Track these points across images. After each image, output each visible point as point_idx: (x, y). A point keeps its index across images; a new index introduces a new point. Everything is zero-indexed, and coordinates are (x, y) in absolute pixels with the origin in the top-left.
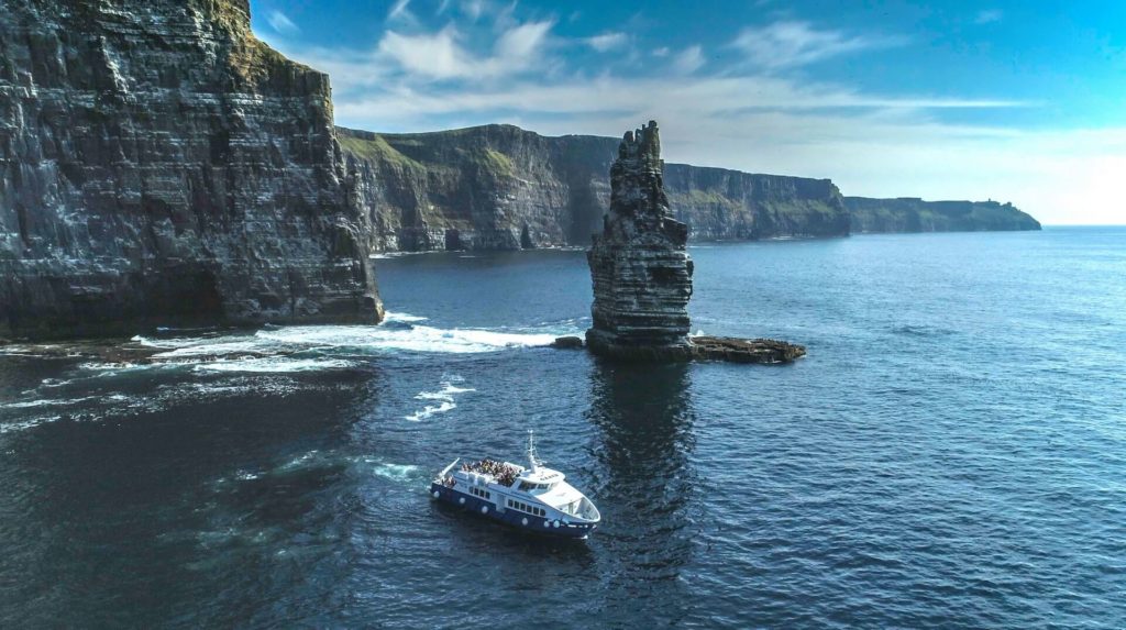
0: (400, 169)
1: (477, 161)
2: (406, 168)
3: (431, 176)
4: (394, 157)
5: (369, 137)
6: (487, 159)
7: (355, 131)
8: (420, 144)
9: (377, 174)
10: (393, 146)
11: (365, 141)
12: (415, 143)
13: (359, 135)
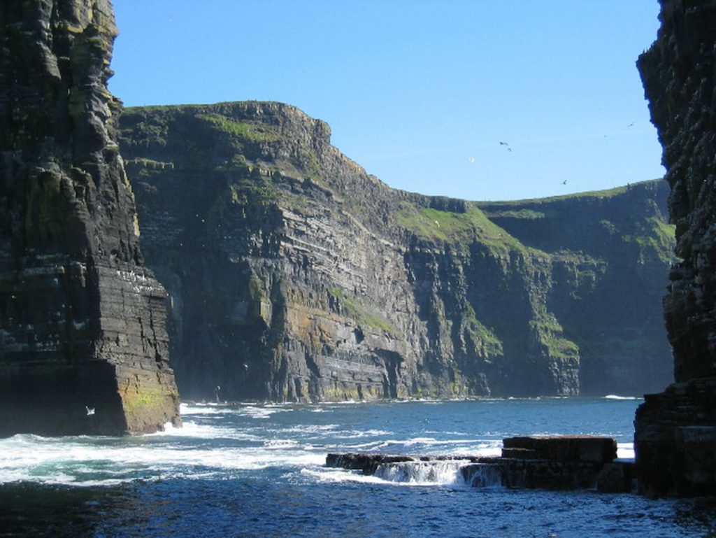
0: (505, 257)
1: (640, 241)
2: (514, 254)
3: (558, 268)
4: (495, 238)
5: (456, 207)
6: (657, 238)
7: (433, 199)
8: (541, 215)
9: (465, 266)
10: (498, 222)
11: (449, 214)
12: (533, 215)
13: (438, 204)
